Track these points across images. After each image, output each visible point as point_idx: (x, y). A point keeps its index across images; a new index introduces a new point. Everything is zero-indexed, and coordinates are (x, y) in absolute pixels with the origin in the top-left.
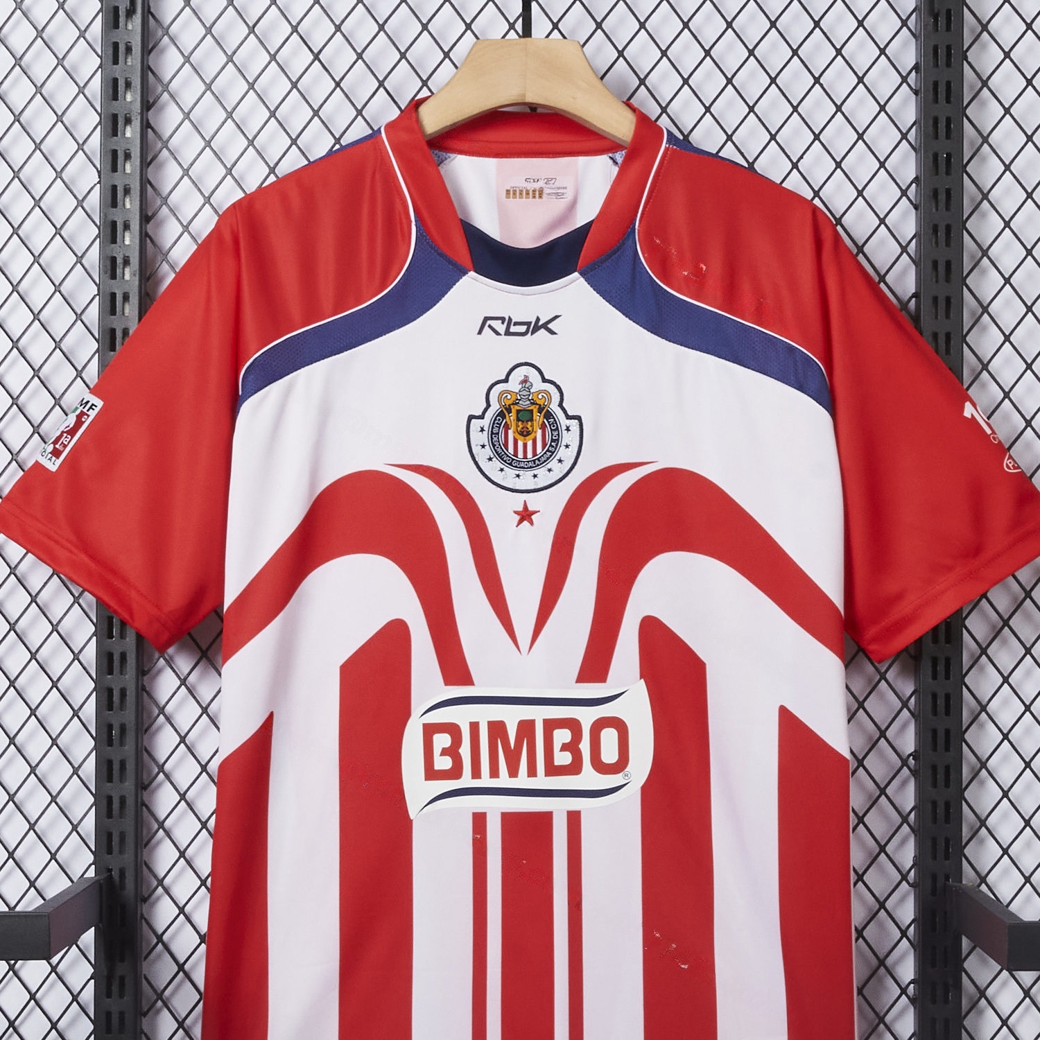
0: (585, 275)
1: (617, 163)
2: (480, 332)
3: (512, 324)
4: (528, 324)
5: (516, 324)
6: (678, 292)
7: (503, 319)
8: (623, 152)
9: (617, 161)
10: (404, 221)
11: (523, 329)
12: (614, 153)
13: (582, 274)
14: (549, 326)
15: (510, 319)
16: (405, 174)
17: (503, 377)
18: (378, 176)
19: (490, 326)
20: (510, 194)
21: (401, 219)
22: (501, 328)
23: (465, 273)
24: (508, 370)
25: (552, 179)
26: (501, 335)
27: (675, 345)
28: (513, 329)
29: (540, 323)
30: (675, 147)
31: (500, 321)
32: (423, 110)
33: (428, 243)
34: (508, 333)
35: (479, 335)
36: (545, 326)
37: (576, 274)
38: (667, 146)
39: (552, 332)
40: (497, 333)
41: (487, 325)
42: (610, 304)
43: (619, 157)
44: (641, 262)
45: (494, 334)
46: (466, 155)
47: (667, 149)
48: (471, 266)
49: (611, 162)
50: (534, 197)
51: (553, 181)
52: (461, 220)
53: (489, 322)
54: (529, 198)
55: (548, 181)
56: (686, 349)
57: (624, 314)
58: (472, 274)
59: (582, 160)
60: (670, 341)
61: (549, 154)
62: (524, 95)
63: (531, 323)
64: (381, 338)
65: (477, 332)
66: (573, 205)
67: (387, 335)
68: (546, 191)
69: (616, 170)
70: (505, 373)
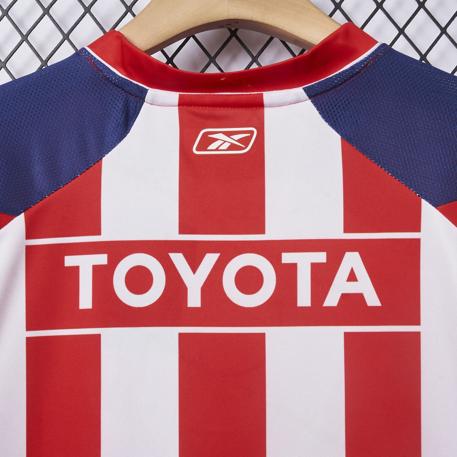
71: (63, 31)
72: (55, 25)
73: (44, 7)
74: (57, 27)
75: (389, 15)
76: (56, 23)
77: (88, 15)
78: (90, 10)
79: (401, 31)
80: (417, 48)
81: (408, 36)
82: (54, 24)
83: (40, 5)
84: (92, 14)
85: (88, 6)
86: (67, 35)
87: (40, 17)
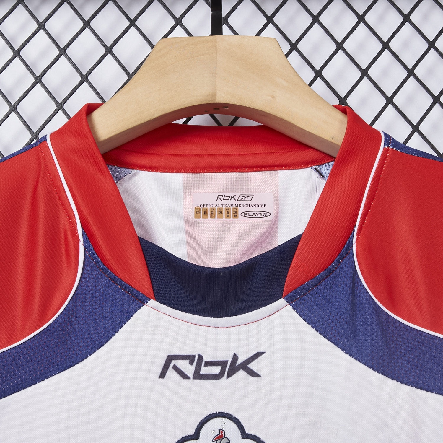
0: (292, 302)
1: (323, 177)
2: (162, 375)
3: (203, 363)
4: (223, 364)
5: (208, 364)
6: (408, 320)
7: (190, 358)
8: (330, 164)
9: (324, 174)
10: (70, 239)
11: (216, 370)
12: (319, 165)
13: (290, 301)
14: (251, 366)
15: (201, 358)
16: (70, 180)
17: (192, 432)
18: (40, 188)
19: (175, 368)
20: (199, 212)
21: (66, 238)
22: (188, 369)
23: (144, 302)
24: (197, 423)
25: (248, 196)
26: (189, 378)
27: (410, 388)
28: (205, 370)
29: (238, 363)
30: (395, 149)
31: (188, 361)
32: (96, 115)
33: (99, 266)
34: (198, 375)
35: (161, 379)
36: (245, 366)
37: (282, 302)
38: (386, 147)
39: (254, 374)
40: (184, 376)
41: (172, 365)
42: (325, 337)
43: (326, 169)
44: (362, 285)
45: (180, 378)
46: (149, 171)
47: (386, 151)
48: (151, 292)
49: (316, 174)
50: (228, 216)
51: (249, 198)
52: (139, 237)
53: (174, 362)
54: (222, 217)
55: (244, 197)
56: (424, 392)
57: (342, 349)
58: (153, 303)
59: (282, 174)
60: (402, 383)
61: (245, 167)
62: (214, 95)
63: (227, 361)
64: (38, 385)
65: (159, 374)
66: (274, 226)
67: (47, 381)
68: (241, 210)
69: (322, 183)
70: (195, 427)
71: (31, 130)
72: (23, 124)
73: (11, 103)
74: (25, 125)
75: (401, 110)
76: (24, 120)
77: (60, 112)
78: (63, 107)
79: (415, 128)
80: (434, 147)
81: (423, 134)
82: (22, 122)
83: (6, 101)
84: (66, 111)
85: (61, 102)
86: (36, 134)
87: (6, 115)
